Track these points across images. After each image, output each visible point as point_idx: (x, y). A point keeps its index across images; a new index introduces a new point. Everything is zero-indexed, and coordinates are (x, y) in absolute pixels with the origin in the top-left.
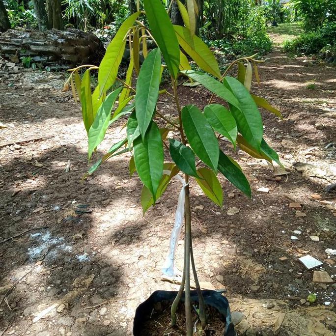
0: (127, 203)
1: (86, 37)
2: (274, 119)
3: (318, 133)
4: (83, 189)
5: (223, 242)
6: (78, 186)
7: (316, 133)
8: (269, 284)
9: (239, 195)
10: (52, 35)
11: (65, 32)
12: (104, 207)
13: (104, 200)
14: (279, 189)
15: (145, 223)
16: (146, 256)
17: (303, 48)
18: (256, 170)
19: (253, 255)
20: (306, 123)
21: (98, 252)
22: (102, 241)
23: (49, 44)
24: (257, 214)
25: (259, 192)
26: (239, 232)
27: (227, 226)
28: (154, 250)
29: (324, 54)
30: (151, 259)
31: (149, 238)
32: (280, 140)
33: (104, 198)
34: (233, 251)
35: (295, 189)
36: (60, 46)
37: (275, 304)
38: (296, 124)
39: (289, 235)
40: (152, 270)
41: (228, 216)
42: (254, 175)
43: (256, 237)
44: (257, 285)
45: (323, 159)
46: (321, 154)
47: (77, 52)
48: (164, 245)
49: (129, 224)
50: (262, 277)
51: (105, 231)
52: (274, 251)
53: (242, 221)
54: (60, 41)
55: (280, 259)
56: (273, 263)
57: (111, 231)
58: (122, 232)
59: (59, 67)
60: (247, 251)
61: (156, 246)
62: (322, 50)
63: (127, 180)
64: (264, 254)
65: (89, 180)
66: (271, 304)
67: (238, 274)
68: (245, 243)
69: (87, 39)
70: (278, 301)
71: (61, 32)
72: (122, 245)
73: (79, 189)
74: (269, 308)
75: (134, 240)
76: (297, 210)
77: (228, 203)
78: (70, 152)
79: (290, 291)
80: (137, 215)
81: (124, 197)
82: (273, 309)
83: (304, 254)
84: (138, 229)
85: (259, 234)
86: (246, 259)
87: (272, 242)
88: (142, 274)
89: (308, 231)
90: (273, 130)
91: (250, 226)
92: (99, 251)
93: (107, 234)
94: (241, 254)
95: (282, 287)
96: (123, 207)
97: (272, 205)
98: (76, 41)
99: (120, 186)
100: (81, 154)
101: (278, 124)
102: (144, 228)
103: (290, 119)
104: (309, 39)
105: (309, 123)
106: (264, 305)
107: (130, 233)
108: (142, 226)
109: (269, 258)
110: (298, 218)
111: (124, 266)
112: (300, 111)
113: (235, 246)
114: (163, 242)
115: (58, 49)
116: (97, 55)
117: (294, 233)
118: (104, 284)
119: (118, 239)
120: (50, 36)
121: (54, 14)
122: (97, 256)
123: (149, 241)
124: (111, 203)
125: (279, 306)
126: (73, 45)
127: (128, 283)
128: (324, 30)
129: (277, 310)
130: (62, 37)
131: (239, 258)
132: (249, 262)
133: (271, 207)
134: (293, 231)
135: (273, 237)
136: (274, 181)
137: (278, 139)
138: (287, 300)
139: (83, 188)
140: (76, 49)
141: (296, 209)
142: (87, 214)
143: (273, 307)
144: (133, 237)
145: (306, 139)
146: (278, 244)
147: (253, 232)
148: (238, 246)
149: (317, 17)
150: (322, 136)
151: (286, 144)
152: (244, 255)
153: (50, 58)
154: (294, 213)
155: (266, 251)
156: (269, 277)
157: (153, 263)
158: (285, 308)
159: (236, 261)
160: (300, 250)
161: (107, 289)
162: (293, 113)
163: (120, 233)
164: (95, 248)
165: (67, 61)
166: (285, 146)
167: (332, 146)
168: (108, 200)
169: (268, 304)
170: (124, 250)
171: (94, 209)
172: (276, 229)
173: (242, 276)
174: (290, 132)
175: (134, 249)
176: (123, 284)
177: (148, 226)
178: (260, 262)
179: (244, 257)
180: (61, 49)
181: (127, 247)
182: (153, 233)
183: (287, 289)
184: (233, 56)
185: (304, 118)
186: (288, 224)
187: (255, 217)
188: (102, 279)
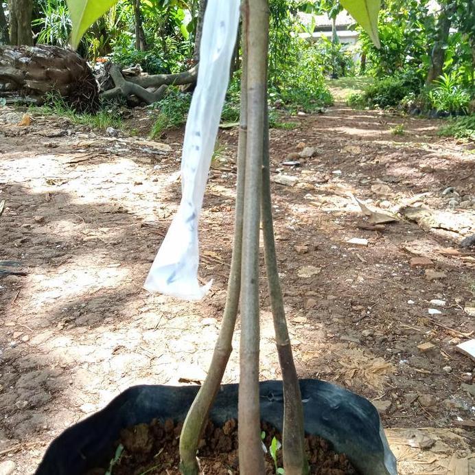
0: (102, 260)
1: (64, 57)
2: (354, 163)
3: (426, 177)
4: (20, 240)
5: (296, 320)
6: (10, 235)
7: (422, 177)
8: (411, 395)
9: (316, 249)
10: (11, 52)
11: (33, 48)
12: (55, 266)
13: (58, 256)
14: (384, 241)
15: (135, 291)
16: (130, 347)
17: (377, 99)
18: (339, 217)
19: (361, 341)
20: (404, 166)
21: (23, 342)
22: (35, 322)
23: (7, 65)
24: (355, 276)
25: (351, 245)
26: (324, 303)
27: (300, 295)
28: (149, 335)
29: (406, 106)
30: (143, 352)
31: (143, 315)
32: (368, 186)
33: (58, 253)
34: (320, 334)
35: (412, 241)
36: (24, 68)
37: (436, 439)
38: (388, 167)
39: (423, 308)
40: (144, 374)
41: (301, 278)
42: (338, 222)
43: (360, 310)
44: (383, 399)
45: (442, 209)
46: (438, 202)
47: (50, 77)
48: (173, 326)
49: (101, 293)
50: (391, 381)
51: (47, 304)
52: (403, 333)
53: (328, 286)
54: (24, 60)
55: (419, 347)
56: (405, 355)
57: (61, 303)
58: (83, 305)
59: (20, 99)
60: (347, 334)
61: (157, 328)
62: (403, 100)
63: (108, 229)
64: (385, 340)
65: (33, 228)
66: (426, 439)
67: (337, 377)
68: (341, 321)
69: (65, 60)
70: (439, 431)
71: (27, 46)
72: (79, 328)
73: (11, 240)
74: (426, 449)
75: (107, 319)
76: (426, 269)
77: (297, 260)
78: (10, 193)
79: (460, 409)
80: (120, 278)
81: (98, 252)
82: (433, 449)
83: (465, 339)
84: (120, 300)
85: (365, 305)
86: (348, 348)
87: (394, 319)
88: (118, 383)
89: (457, 300)
90: (354, 175)
91: (344, 294)
92: (25, 338)
93: (49, 309)
94: (336, 340)
95: (439, 402)
96: (95, 267)
97: (378, 263)
98: (48, 61)
99: (92, 237)
100: (30, 195)
101: (361, 168)
102: (132, 298)
103: (377, 162)
104: (385, 87)
105: (408, 166)
106: (411, 442)
107: (101, 307)
108: (129, 295)
109: (397, 346)
110: (432, 280)
111: (77, 367)
112: (392, 153)
113: (321, 325)
114: (170, 321)
115: (19, 73)
116: (81, 84)
117: (431, 304)
118: (20, 405)
119: (72, 318)
120: (9, 53)
121: (19, 30)
122: (16, 349)
123: (140, 320)
124: (69, 260)
125: (446, 442)
126: (43, 68)
127: (80, 402)
128: (404, 76)
129: (444, 453)
130: (28, 55)
131: (333, 347)
132: (357, 355)
133: (377, 265)
134: (429, 300)
135: (393, 310)
136: (373, 230)
137: (365, 185)
138: (458, 430)
139: (20, 238)
140: (48, 73)
141: (424, 267)
142: (14, 276)
143: (433, 445)
144: (107, 314)
145: (408, 184)
146: (407, 323)
147: (352, 304)
148: (327, 326)
149: (394, 61)
150: (433, 180)
151: (379, 190)
152: (344, 341)
153: (7, 85)
154: (423, 273)
155: (386, 334)
156: (406, 382)
157: (146, 362)
158: (460, 447)
159: (329, 352)
160: (453, 332)
161: (25, 416)
162: (381, 154)
163: (79, 308)
164: (16, 335)
165: (34, 89)
166: (378, 193)
167: (452, 191)
168: (66, 256)
169: (419, 440)
170: (83, 338)
171: (32, 269)
172: (397, 298)
173: (347, 382)
174: (381, 177)
175: (106, 335)
176: (69, 406)
177: (140, 296)
178: (379, 355)
179: (345, 345)
180: (24, 72)
181: (91, 331)
182: (150, 307)
183: (453, 405)
184: (282, 105)
185: (399, 161)
186: (415, 290)
187: (351, 280)
188: (19, 395)
